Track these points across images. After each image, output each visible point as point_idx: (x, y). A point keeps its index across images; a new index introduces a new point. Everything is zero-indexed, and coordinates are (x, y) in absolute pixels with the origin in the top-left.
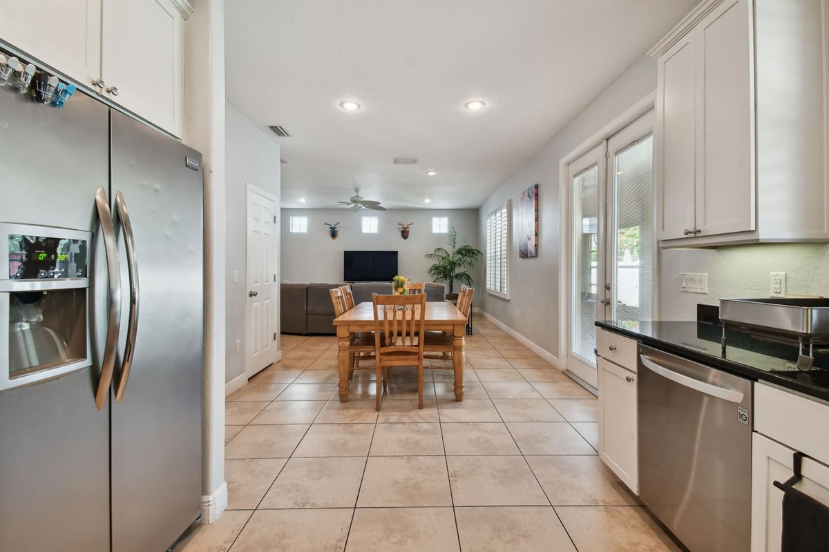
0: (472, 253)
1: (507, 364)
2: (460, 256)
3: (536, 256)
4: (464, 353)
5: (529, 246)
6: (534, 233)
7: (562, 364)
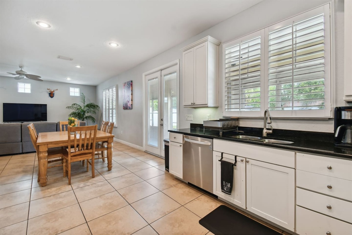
0: (93, 107)
1: (122, 153)
2: (88, 108)
3: (132, 109)
4: (112, 149)
5: (128, 105)
6: (131, 100)
7: (144, 148)
